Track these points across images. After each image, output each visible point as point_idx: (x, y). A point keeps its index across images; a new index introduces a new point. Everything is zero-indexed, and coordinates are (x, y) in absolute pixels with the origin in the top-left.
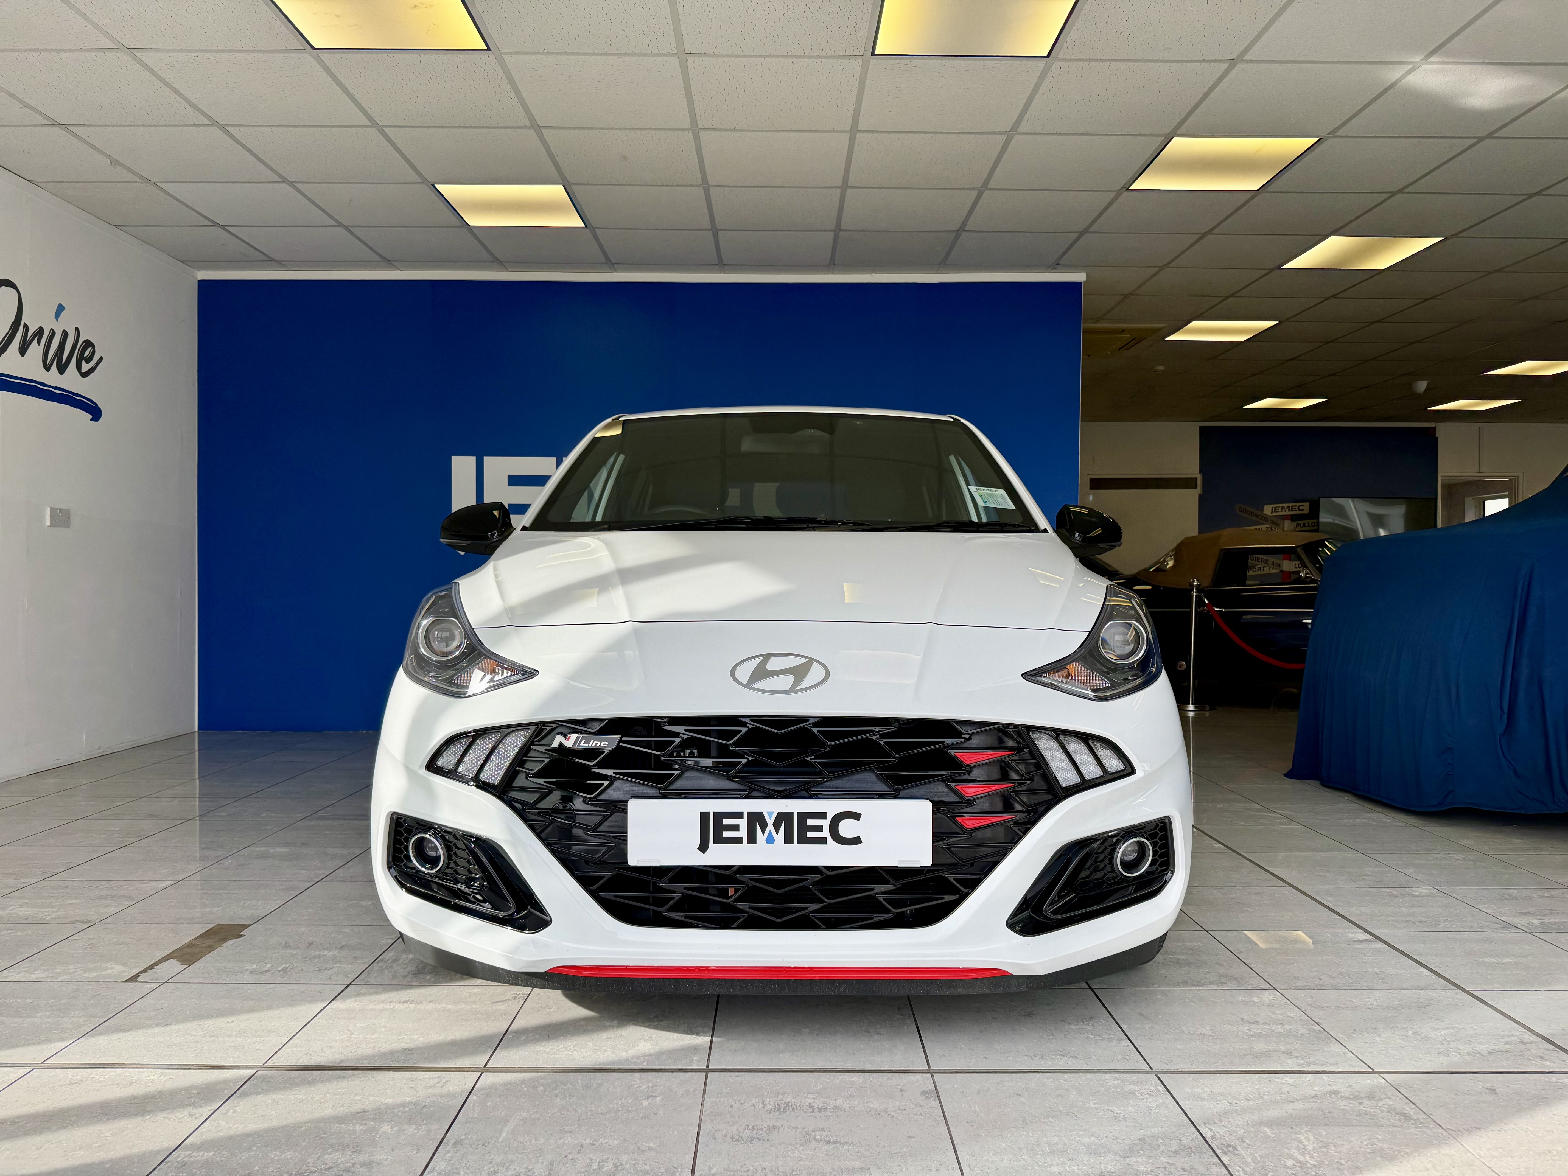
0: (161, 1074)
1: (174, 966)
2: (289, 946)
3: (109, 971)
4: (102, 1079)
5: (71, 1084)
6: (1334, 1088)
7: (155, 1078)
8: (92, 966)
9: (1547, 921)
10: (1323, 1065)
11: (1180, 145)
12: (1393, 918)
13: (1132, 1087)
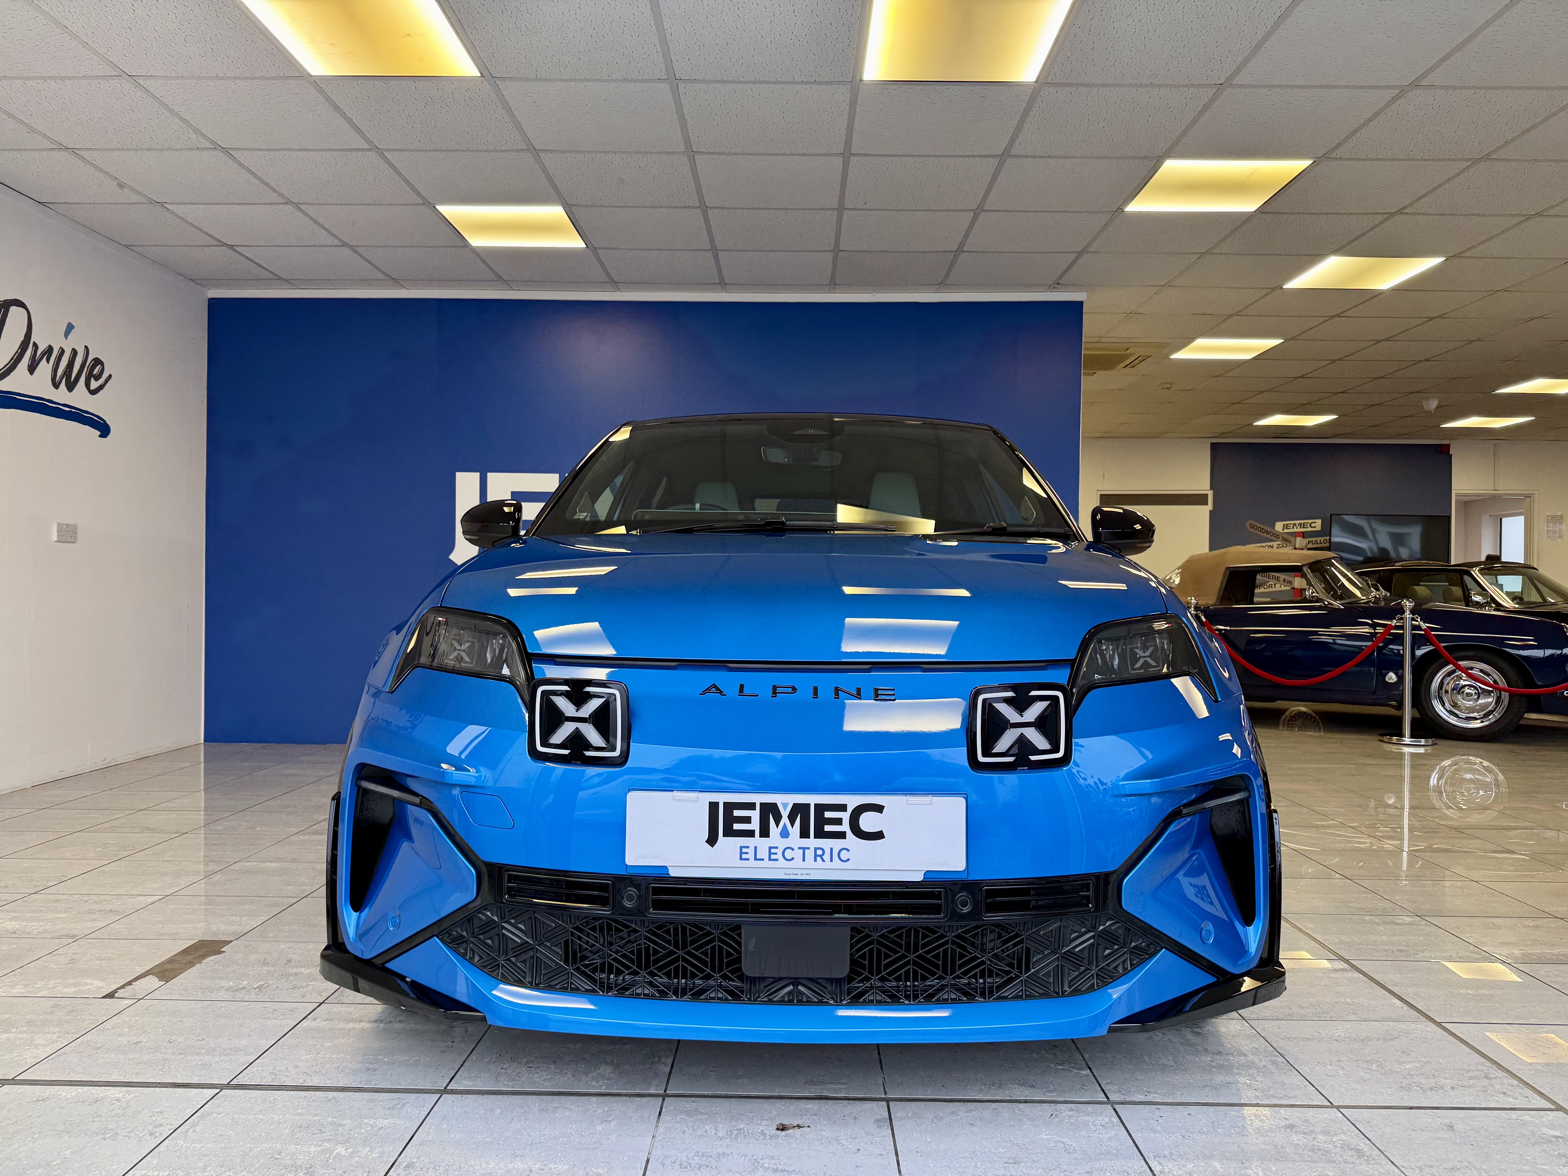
0: (127, 1091)
1: (152, 982)
2: (267, 963)
3: (88, 987)
4: (69, 1096)
5: (38, 1100)
6: (1290, 1122)
7: (120, 1095)
8: (71, 981)
9: (1529, 952)
10: (1282, 1098)
11: (1172, 167)
12: (1372, 947)
13: (1087, 1118)
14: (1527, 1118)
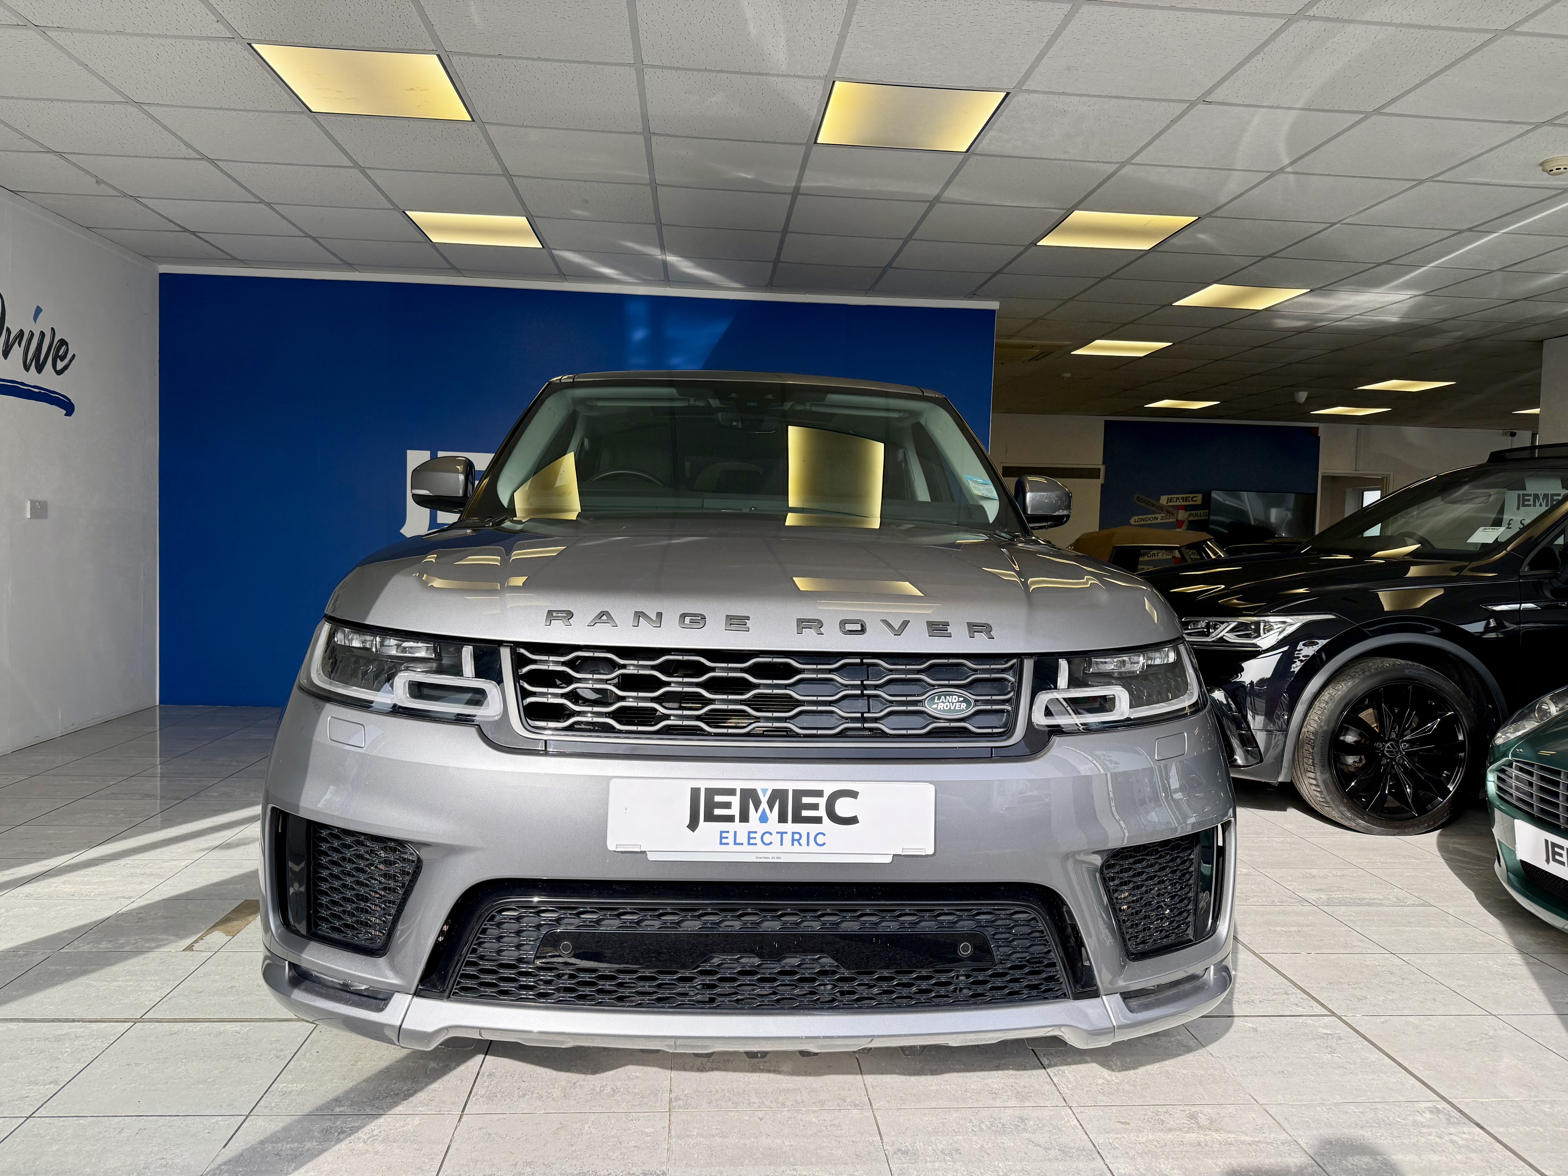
0: (242, 1025)
1: (219, 937)
7: (238, 1028)
9: (1333, 896)
11: (1079, 216)
14: (1309, 1021)
